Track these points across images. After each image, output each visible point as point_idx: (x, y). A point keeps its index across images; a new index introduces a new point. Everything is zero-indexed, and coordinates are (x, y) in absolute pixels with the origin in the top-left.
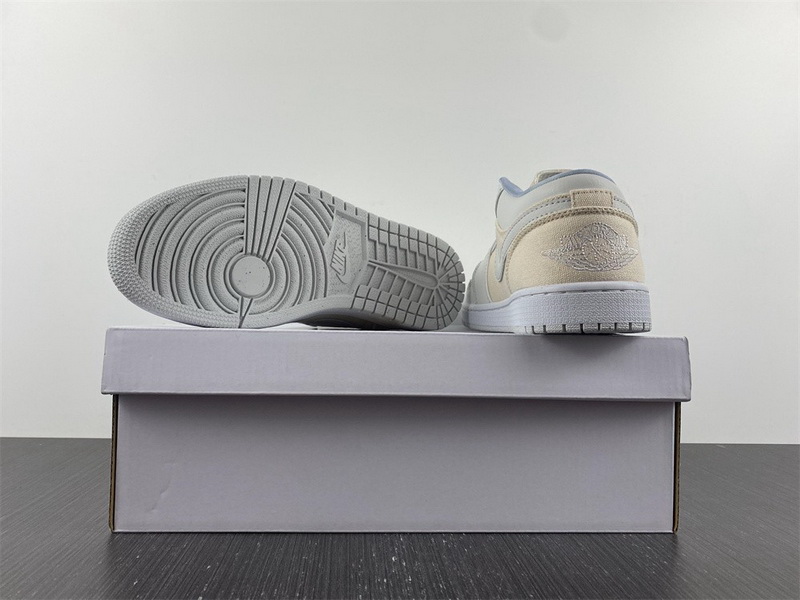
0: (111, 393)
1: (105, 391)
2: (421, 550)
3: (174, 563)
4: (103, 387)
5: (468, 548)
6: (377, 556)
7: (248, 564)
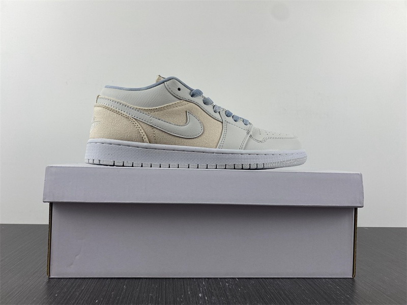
0: (48, 202)
1: (45, 201)
2: (215, 290)
3: (77, 299)
4: (44, 199)
5: (241, 288)
6: (191, 293)
7: (119, 299)
